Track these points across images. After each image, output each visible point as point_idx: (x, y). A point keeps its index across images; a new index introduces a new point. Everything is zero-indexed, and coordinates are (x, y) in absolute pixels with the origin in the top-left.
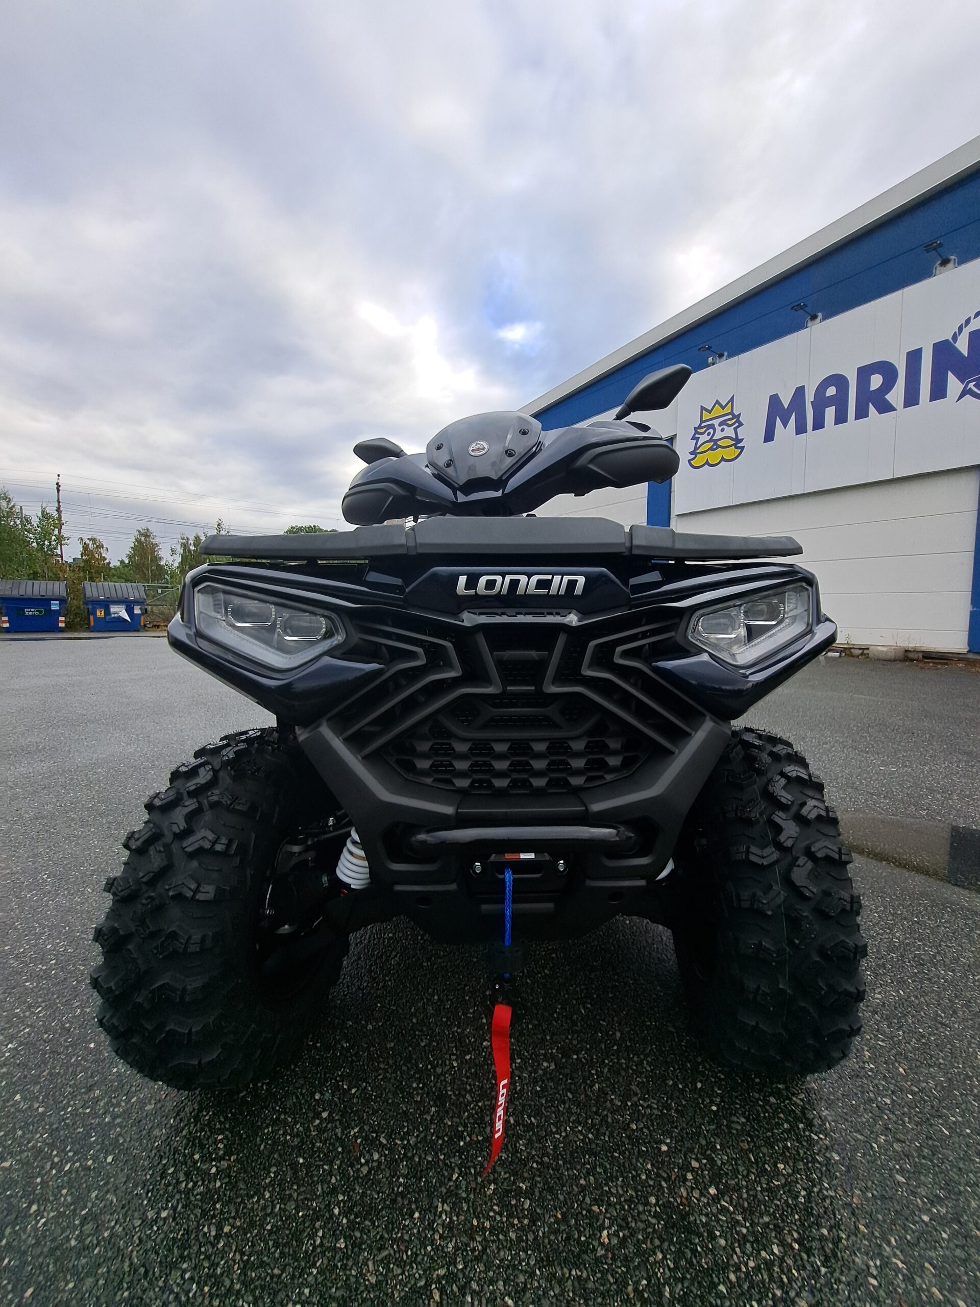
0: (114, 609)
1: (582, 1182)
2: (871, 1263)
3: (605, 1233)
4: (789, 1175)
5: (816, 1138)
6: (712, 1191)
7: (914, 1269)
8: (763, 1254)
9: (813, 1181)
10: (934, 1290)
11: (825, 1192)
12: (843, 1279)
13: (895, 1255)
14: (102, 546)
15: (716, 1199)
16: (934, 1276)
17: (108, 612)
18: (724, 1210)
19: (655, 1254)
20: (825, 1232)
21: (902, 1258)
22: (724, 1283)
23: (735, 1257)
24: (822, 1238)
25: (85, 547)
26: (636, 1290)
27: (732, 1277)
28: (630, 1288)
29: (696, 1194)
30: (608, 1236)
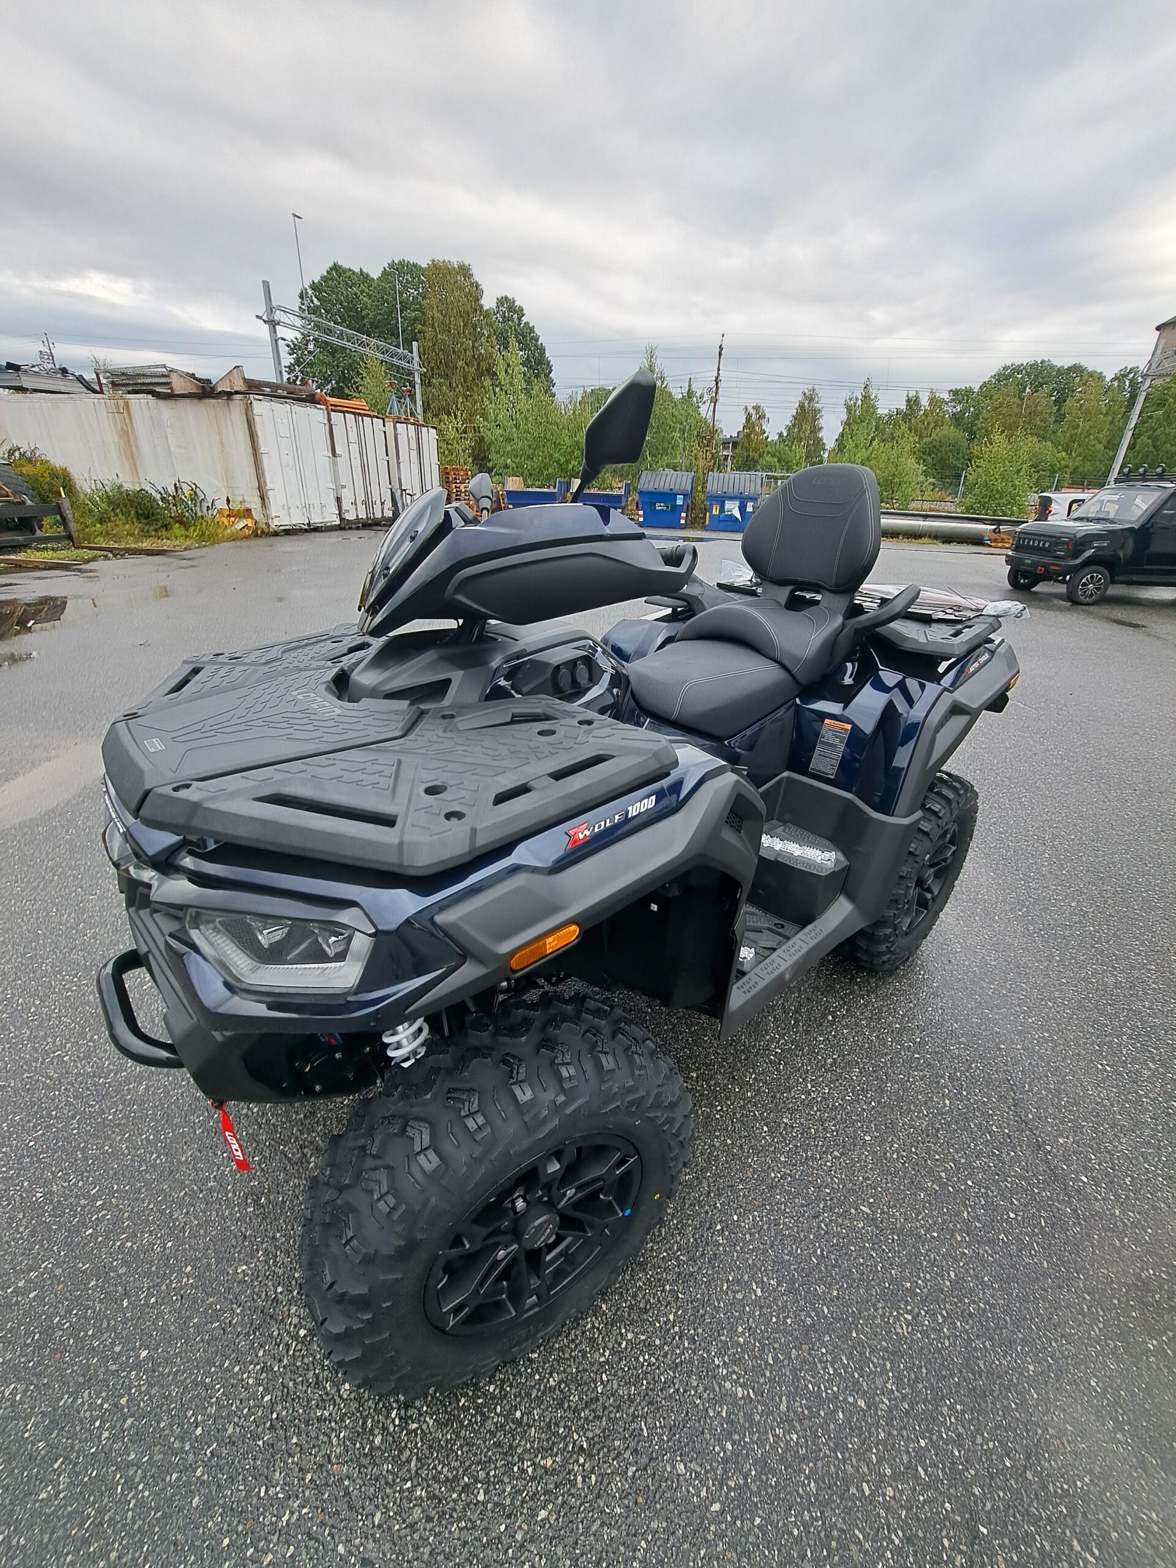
0: (728, 505)
1: (278, 1235)
2: (278, 1489)
3: (244, 1267)
4: (340, 1397)
5: (393, 1416)
6: (302, 1332)
7: (286, 1535)
8: (261, 1389)
9: (342, 1420)
10: (270, 1556)
11: (334, 1434)
12: (259, 1463)
13: (292, 1513)
14: (764, 417)
15: (295, 1337)
16: (284, 1556)
17: (722, 510)
18: (288, 1346)
19: (239, 1307)
20: (295, 1440)
21: (293, 1521)
22: (230, 1364)
23: (252, 1366)
24: (287, 1439)
25: (749, 418)
26: (212, 1303)
27: (237, 1369)
28: (211, 1299)
29: (295, 1320)
30: (243, 1271)
